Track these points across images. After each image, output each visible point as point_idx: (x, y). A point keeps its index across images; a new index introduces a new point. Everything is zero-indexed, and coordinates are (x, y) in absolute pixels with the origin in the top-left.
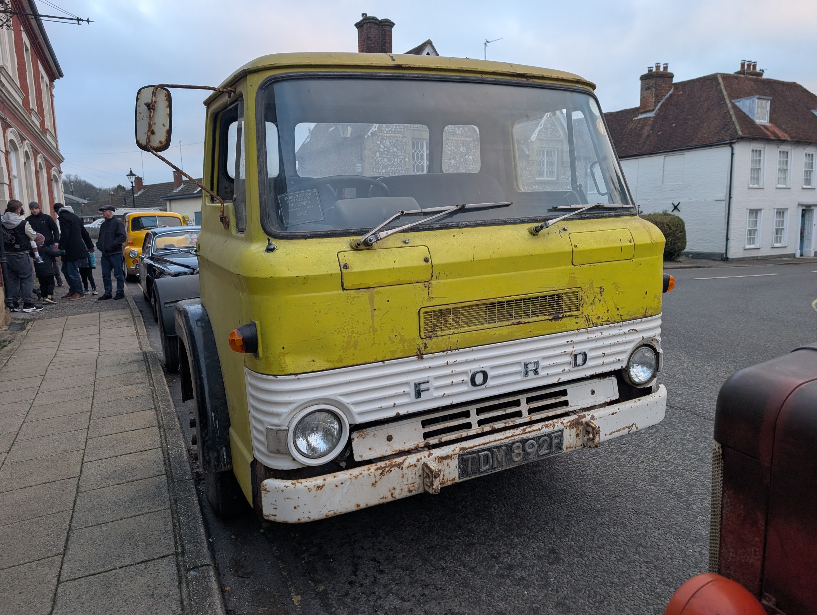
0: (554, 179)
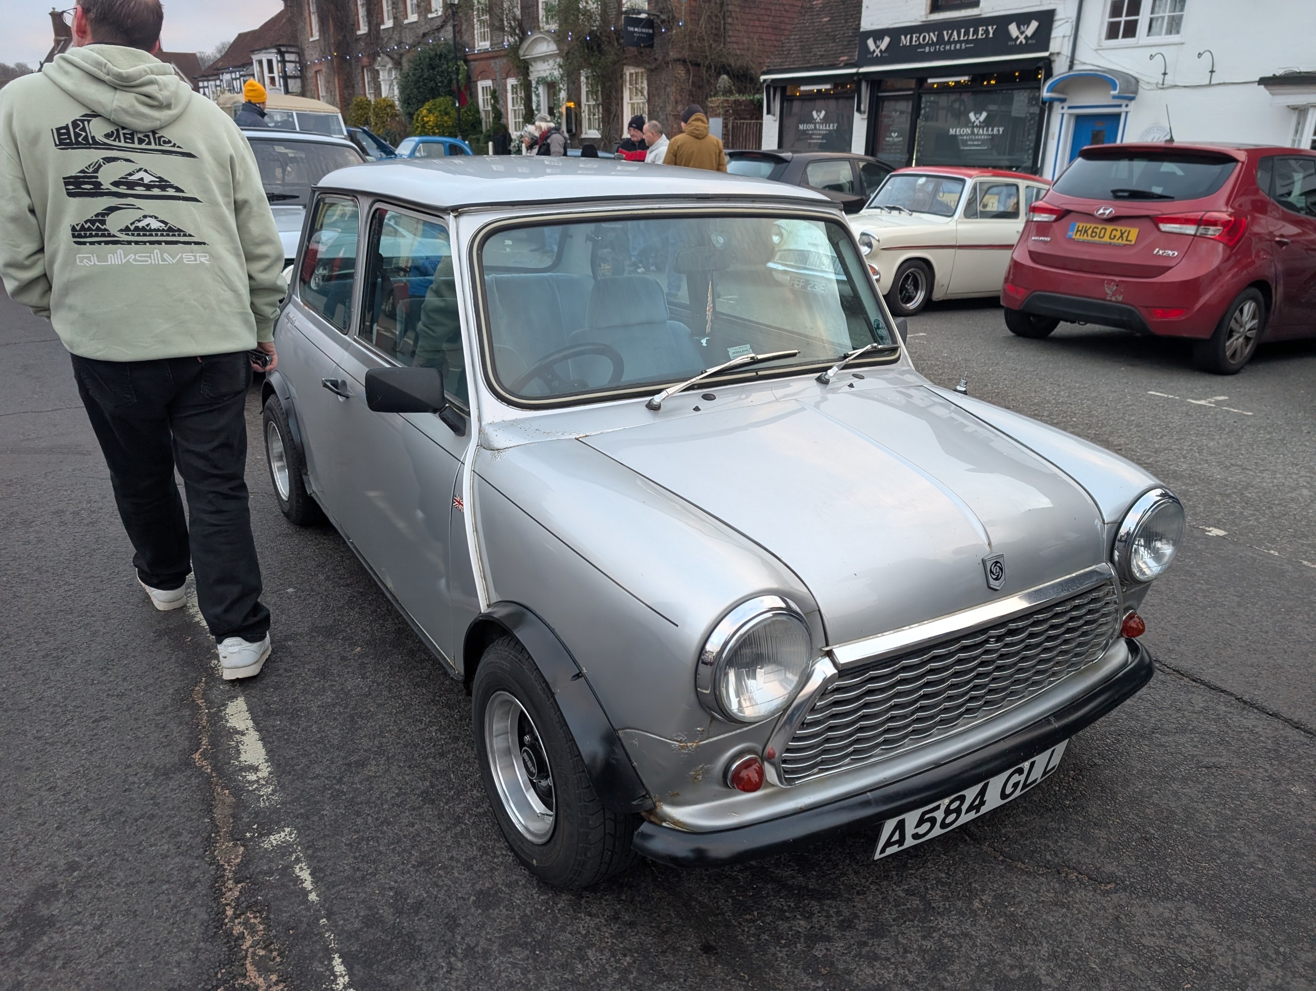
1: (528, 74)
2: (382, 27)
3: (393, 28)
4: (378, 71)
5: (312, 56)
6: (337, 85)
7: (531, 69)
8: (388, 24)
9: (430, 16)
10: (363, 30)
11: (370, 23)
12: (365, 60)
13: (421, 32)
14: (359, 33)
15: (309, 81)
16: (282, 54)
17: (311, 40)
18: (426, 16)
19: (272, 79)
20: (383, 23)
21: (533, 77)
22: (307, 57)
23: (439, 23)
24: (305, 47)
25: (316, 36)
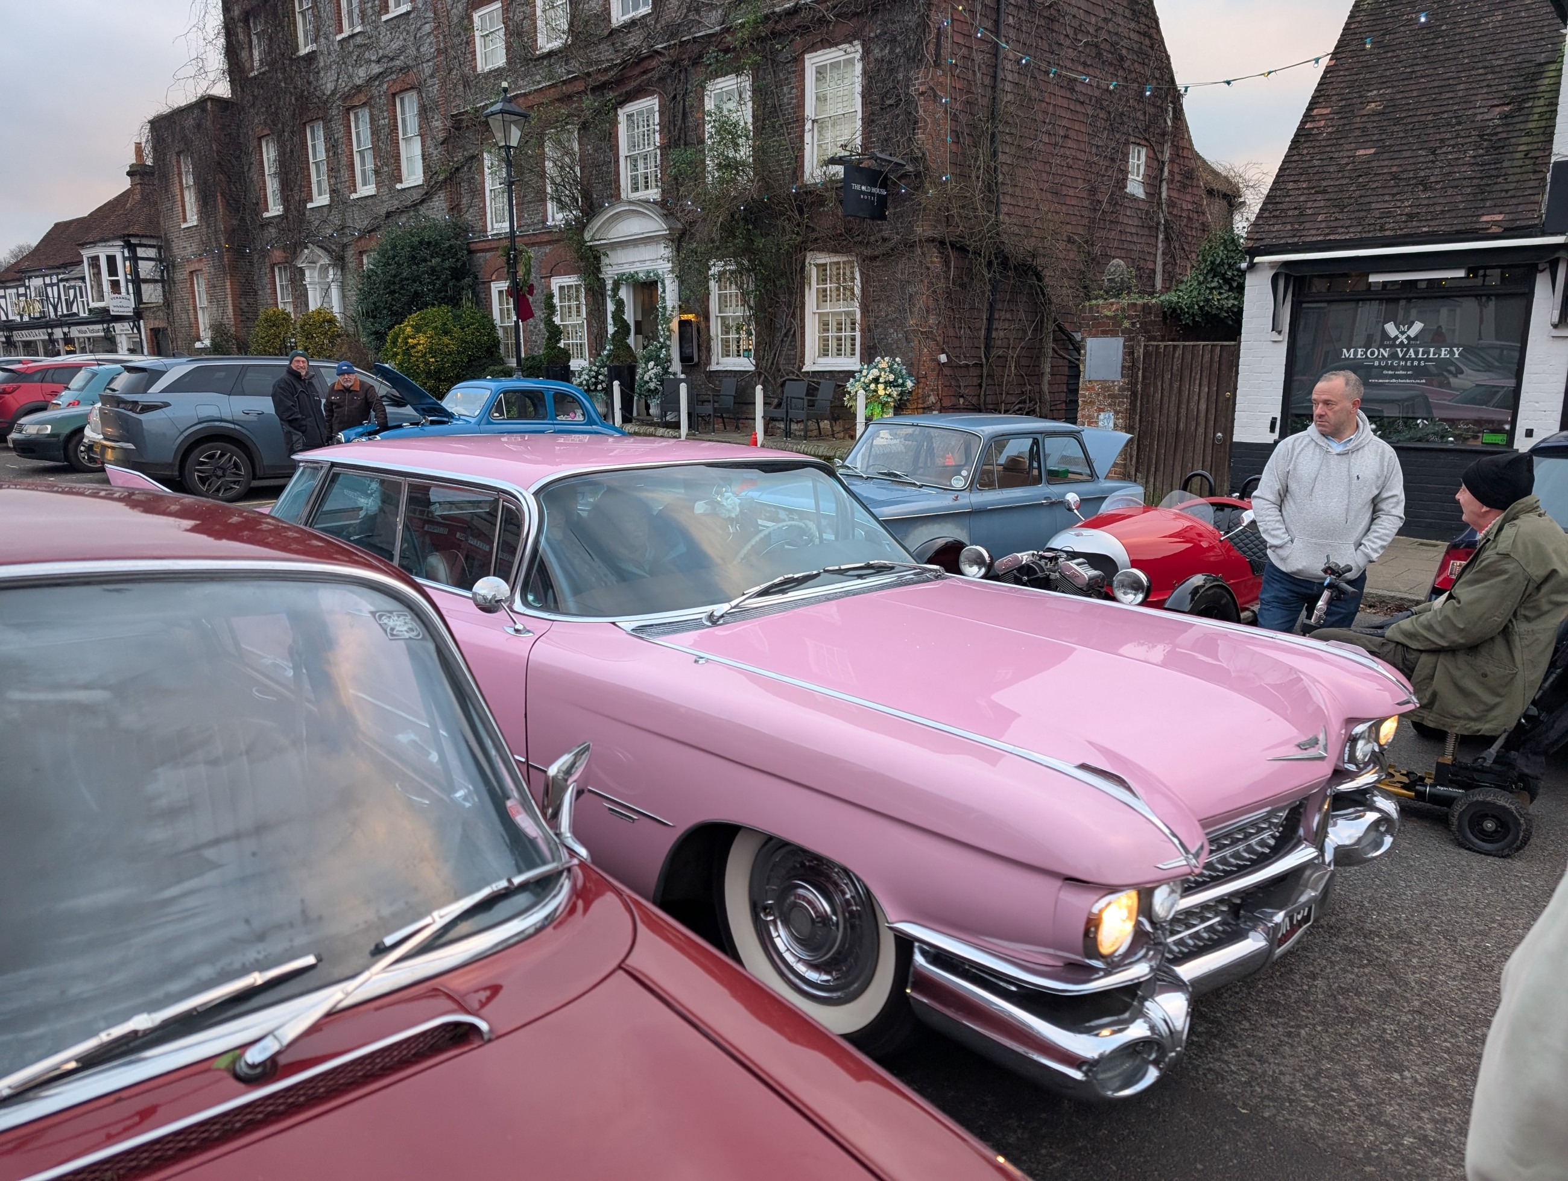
1: (599, 270)
2: (309, 206)
3: (329, 206)
4: (302, 271)
5: (184, 249)
6: (229, 291)
7: (605, 261)
8: (321, 200)
9: (399, 186)
10: (274, 209)
11: (286, 200)
12: (278, 255)
13: (383, 211)
14: (266, 215)
15: (179, 286)
16: (132, 248)
17: (184, 226)
18: (391, 188)
19: (115, 285)
20: (311, 199)
21: (609, 274)
22: (176, 251)
23: (416, 196)
24: (170, 236)
25: (193, 220)
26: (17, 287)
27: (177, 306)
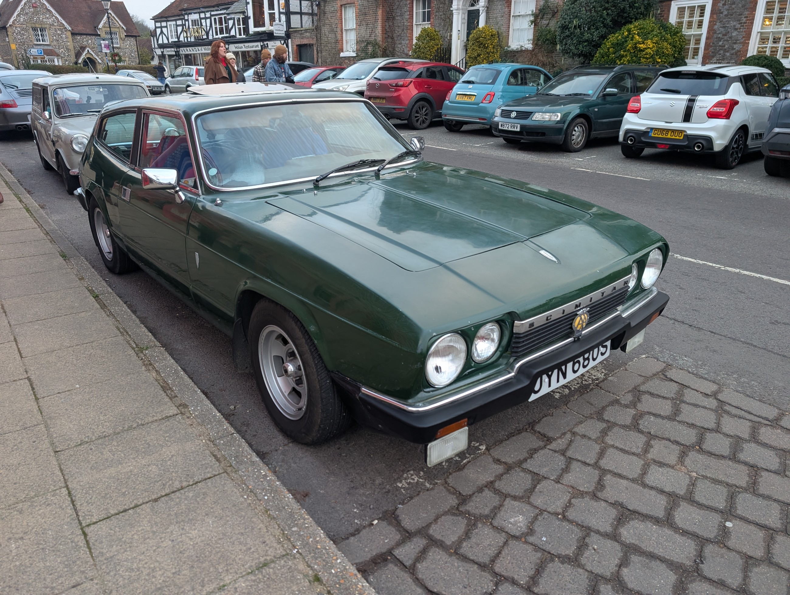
0: (119, 46)
15: (328, 16)
19: (272, 17)
26: (176, 20)
27: (325, 30)
